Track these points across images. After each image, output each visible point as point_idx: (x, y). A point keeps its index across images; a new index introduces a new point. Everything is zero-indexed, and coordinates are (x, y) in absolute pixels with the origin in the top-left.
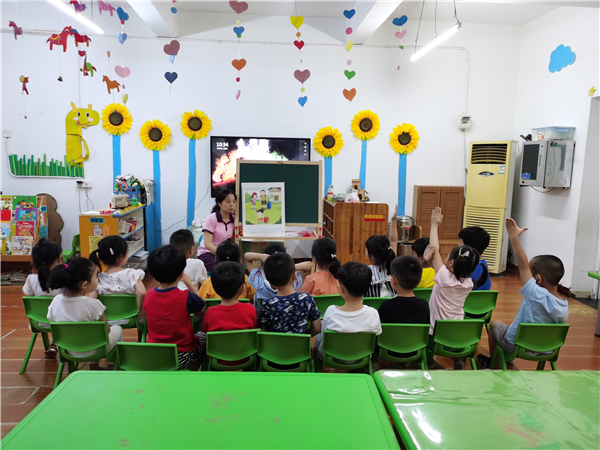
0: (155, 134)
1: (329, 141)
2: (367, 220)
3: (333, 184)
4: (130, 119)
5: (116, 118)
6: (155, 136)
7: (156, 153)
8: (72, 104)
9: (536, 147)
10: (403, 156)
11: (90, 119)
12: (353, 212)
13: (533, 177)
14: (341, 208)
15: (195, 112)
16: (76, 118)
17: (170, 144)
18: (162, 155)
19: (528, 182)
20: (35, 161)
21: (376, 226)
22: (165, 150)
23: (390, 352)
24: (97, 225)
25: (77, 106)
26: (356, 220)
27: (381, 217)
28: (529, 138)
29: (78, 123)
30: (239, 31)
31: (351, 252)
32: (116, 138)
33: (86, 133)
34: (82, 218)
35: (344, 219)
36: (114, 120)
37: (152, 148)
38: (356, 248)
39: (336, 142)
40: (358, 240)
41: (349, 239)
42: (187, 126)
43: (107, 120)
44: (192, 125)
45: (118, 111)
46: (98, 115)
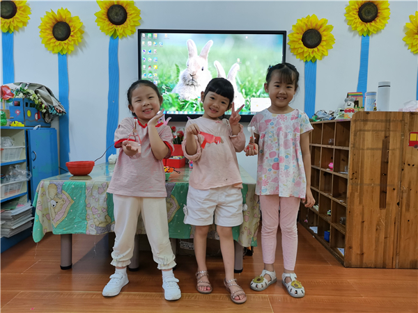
0: (61, 30)
1: (312, 38)
2: (414, 144)
4: (26, 9)
5: (8, 8)
6: (60, 33)
7: (63, 58)
14: (365, 121)
17: (82, 45)
22: (75, 53)
35: (370, 141)
37: (56, 50)
38: (392, 197)
39: (324, 38)
40: (396, 181)
41: (378, 181)
42: (105, 17)
44: (112, 15)
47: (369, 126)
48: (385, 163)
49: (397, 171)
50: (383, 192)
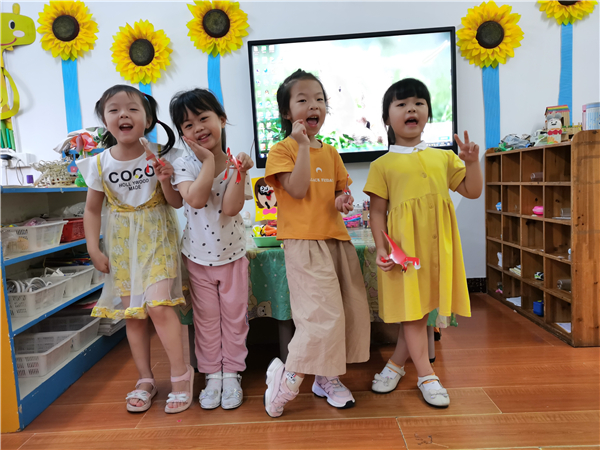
0: (141, 51)
1: (490, 33)
4: (91, 26)
5: (66, 27)
6: (140, 55)
11: (18, 33)
14: (591, 144)
22: (161, 81)
32: (69, 63)
33: (13, 63)
36: (62, 30)
39: (507, 33)
42: (199, 28)
43: (49, 30)
44: (210, 24)
45: (68, 10)
46: (33, 24)
47: (598, 150)
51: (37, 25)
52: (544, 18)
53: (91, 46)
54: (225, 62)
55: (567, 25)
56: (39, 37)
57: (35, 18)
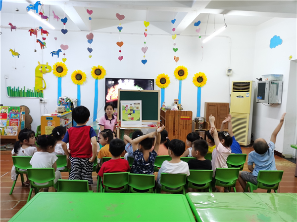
0: (79, 77)
1: (163, 81)
2: (182, 119)
3: (165, 101)
4: (66, 70)
5: (60, 69)
6: (78, 78)
7: (79, 86)
8: (39, 62)
9: (264, 84)
10: (199, 88)
11: (47, 70)
12: (175, 115)
13: (263, 98)
14: (169, 113)
15: (98, 66)
16: (40, 69)
17: (86, 82)
18: (81, 87)
19: (261, 101)
20: (20, 89)
21: (186, 122)
22: (83, 84)
23: (194, 184)
24: (49, 121)
25: (41, 63)
26: (177, 119)
27: (189, 117)
28: (261, 79)
29: (41, 71)
30: (120, 29)
31: (174, 134)
32: (60, 79)
33: (45, 76)
34: (42, 118)
35: (170, 118)
36: (59, 70)
37: (77, 83)
38: (176, 133)
39: (167, 81)
40: (177, 129)
41: (173, 129)
42: (94, 73)
43: (56, 70)
44: (96, 72)
45: (61, 65)
46: (51, 68)
47: (170, 114)
48: (174, 124)
49: (177, 126)
50: (174, 131)
51: (52, 68)
52: (175, 78)
53: (66, 74)
54: (99, 81)
55: (181, 80)
56: (52, 71)
57: (52, 66)
